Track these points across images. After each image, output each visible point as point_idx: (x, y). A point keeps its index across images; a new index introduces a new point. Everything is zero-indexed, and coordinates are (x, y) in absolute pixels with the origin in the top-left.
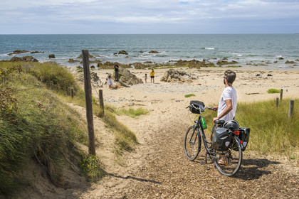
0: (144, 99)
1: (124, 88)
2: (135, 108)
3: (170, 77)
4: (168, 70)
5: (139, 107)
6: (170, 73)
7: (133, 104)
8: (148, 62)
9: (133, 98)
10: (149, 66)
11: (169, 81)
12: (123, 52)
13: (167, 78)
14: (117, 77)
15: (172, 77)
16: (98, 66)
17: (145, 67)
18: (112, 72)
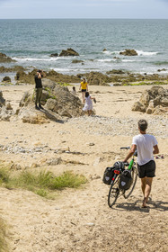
0: (88, 150)
1: (52, 123)
2: (58, 171)
3: (151, 104)
4: (149, 88)
5: (70, 168)
6: (152, 94)
7: (59, 161)
8: (115, 72)
9: (65, 147)
10: (116, 80)
11: (150, 112)
12: (70, 52)
13: (147, 105)
14: (40, 100)
15: (156, 104)
16: (18, 78)
17: (109, 80)
18: (31, 89)
